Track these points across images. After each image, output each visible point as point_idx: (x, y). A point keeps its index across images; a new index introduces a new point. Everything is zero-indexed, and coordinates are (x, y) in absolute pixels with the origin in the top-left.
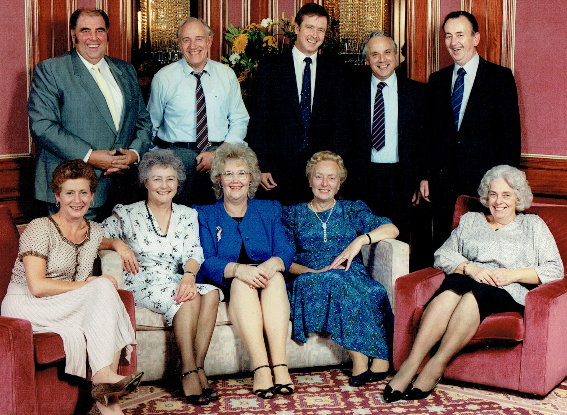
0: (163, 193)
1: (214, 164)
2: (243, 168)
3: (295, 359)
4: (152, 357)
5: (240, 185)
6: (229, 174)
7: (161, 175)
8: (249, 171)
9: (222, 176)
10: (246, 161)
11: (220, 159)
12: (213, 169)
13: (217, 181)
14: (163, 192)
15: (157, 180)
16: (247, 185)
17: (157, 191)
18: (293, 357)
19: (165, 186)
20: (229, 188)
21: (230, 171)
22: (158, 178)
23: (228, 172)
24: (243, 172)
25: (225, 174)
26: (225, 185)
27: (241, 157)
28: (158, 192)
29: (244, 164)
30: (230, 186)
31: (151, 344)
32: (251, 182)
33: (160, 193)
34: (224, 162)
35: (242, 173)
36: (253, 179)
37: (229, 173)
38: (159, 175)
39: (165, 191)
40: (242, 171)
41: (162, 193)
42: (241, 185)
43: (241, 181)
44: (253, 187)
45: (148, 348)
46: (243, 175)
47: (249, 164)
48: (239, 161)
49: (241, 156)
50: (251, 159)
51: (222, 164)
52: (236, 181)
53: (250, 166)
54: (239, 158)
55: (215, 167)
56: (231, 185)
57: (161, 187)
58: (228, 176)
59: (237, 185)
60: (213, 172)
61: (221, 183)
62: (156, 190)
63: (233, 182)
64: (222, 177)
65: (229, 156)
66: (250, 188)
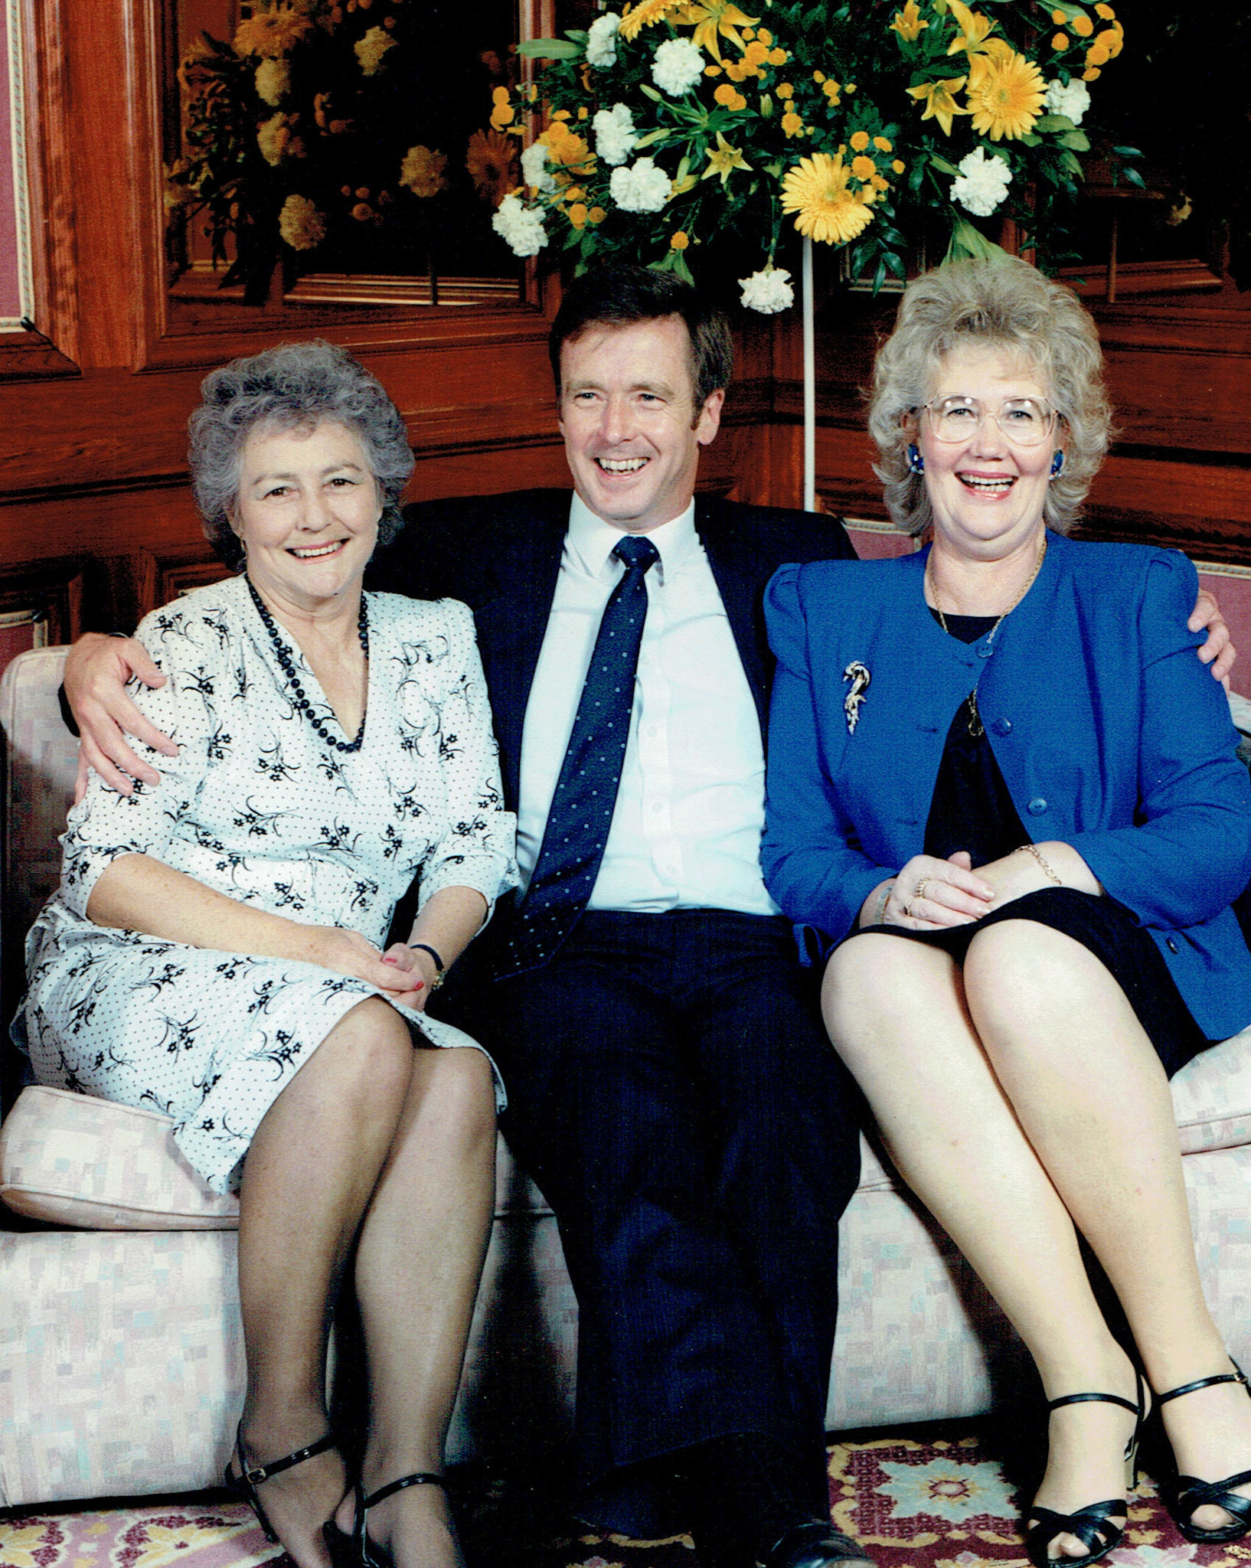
0: (316, 552)
1: (892, 356)
2: (1033, 390)
3: (882, 1381)
4: (131, 1375)
5: (1007, 467)
6: (958, 412)
7: (292, 471)
8: (1056, 405)
9: (924, 416)
10: (1046, 356)
11: (924, 336)
12: (883, 382)
13: (898, 442)
14: (311, 548)
15: (276, 492)
16: (1038, 473)
17: (289, 544)
18: (868, 1372)
19: (316, 520)
20: (956, 482)
21: (962, 399)
22: (280, 484)
23: (955, 399)
24: (1027, 407)
25: (940, 410)
26: (934, 465)
27: (1024, 335)
28: (291, 551)
29: (1039, 370)
30: (960, 468)
31: (128, 1313)
32: (1058, 456)
33: (302, 553)
34: (942, 351)
35: (1021, 414)
36: (1070, 445)
37: (959, 405)
38: (283, 469)
39: (319, 539)
40: (1021, 401)
41: (308, 553)
42: (1014, 471)
43: (1018, 451)
44: (1071, 481)
45: (112, 1334)
46: (1024, 423)
47: (1059, 369)
48: (1016, 352)
49: (1026, 327)
50: (1074, 348)
51: (933, 361)
52: (990, 450)
53: (1064, 382)
54: (1013, 336)
55: (895, 368)
56: (966, 465)
57: (302, 525)
58: (955, 418)
59: (992, 467)
60: (885, 394)
61: (915, 449)
62: (280, 543)
63: (974, 452)
64: (923, 423)
65: (966, 324)
66: (1052, 483)
